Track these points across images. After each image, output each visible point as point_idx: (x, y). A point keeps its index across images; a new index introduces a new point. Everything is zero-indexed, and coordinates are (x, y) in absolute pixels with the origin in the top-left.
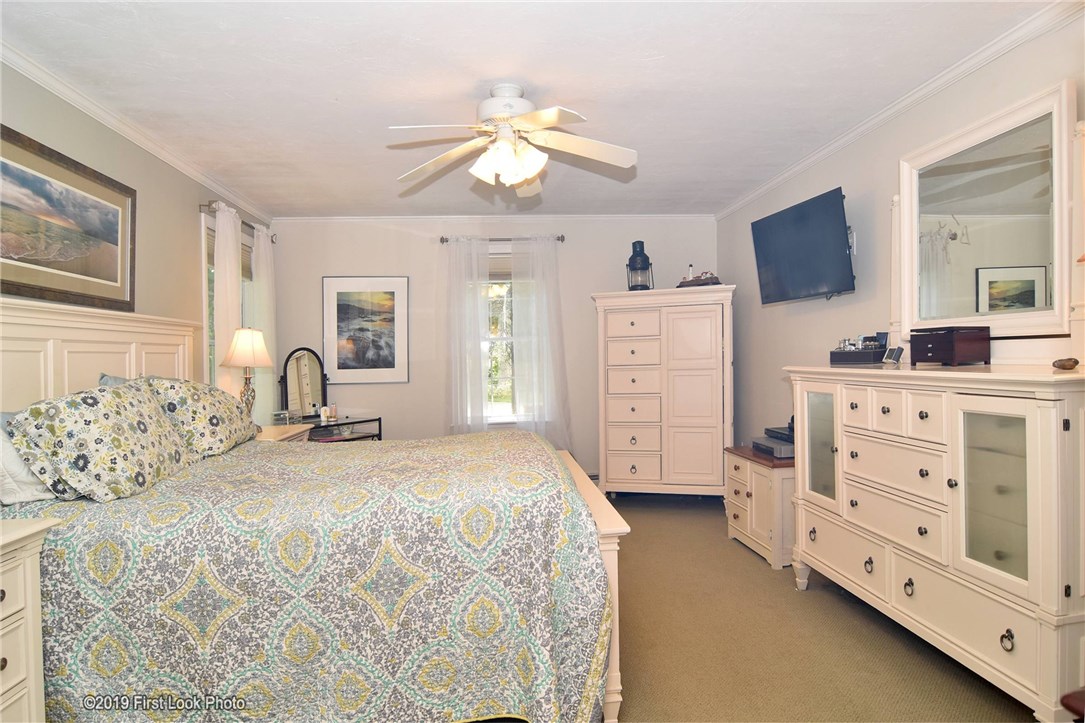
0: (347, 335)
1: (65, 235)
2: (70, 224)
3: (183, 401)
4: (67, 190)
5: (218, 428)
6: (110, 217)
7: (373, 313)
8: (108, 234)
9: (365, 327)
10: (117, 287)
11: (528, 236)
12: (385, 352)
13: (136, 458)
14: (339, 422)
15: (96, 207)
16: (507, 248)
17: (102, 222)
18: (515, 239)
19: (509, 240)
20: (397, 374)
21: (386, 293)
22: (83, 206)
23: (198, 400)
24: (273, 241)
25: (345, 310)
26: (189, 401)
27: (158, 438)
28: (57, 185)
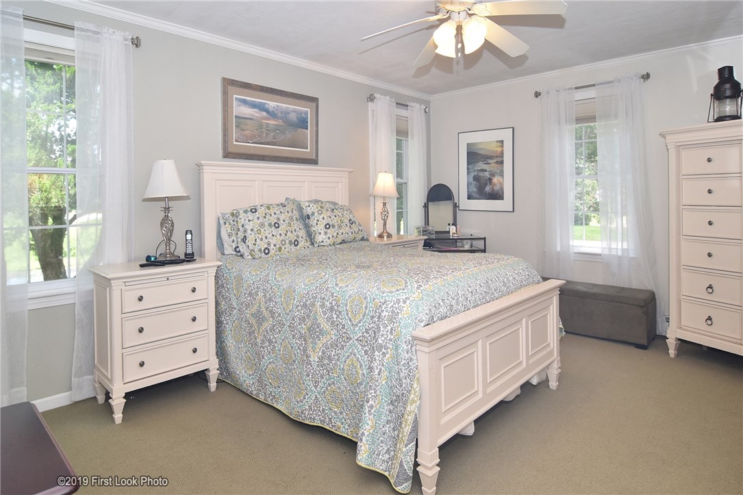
0: (473, 174)
1: (277, 128)
2: (280, 122)
3: (313, 214)
4: (278, 106)
5: (328, 231)
6: (303, 115)
7: (491, 157)
8: (303, 123)
9: (484, 168)
10: (307, 152)
11: (612, 80)
12: (497, 188)
13: (267, 240)
14: (460, 237)
15: (294, 111)
16: (591, 93)
17: (298, 119)
18: (598, 84)
19: (594, 85)
20: (504, 204)
21: (498, 141)
22: (287, 113)
23: (321, 214)
24: (425, 112)
25: (474, 156)
26: (316, 214)
27: (285, 232)
28: (272, 104)
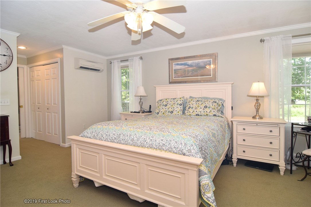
2: (194, 68)
4: (193, 62)
10: (211, 77)
28: (190, 62)
